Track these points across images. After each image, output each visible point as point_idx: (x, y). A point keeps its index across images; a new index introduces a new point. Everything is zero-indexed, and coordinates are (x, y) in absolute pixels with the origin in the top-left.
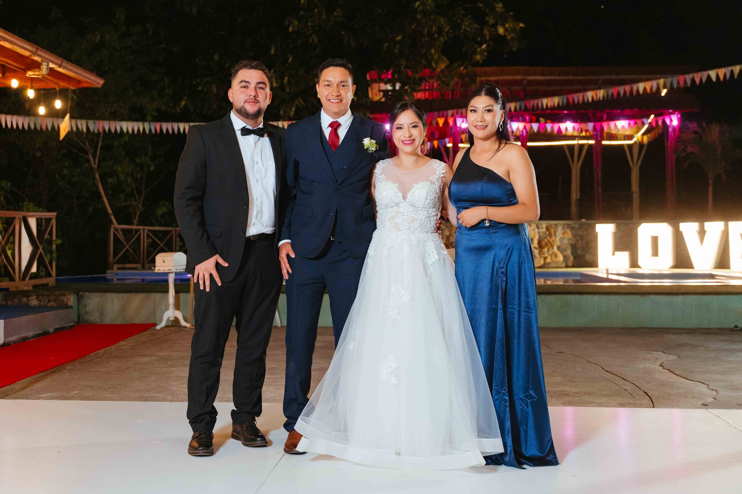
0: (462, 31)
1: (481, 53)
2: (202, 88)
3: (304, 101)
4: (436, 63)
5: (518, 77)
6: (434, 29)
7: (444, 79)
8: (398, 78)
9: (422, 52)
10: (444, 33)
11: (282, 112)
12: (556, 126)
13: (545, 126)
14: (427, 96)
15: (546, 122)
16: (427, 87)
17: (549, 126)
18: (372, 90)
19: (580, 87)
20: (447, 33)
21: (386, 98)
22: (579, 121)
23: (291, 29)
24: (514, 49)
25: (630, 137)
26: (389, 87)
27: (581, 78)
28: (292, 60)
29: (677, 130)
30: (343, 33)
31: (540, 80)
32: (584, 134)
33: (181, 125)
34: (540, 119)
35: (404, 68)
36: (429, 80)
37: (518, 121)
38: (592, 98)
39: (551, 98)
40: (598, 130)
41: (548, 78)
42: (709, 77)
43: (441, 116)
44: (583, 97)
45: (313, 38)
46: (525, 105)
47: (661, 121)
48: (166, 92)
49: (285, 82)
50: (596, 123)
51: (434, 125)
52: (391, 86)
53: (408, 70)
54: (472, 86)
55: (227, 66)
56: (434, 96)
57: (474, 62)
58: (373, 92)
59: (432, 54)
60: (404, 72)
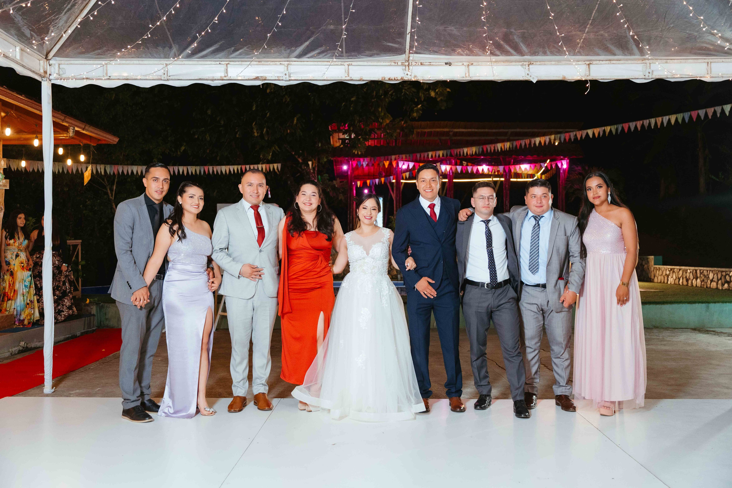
0: (403, 94)
1: (417, 111)
2: (198, 137)
3: (279, 147)
4: (382, 119)
5: (446, 130)
6: (381, 92)
7: (388, 131)
8: (353, 129)
9: (372, 110)
10: (389, 95)
11: (261, 156)
12: (475, 168)
13: (467, 168)
14: (376, 144)
15: (467, 165)
16: (376, 137)
17: (469, 169)
18: (333, 138)
19: (493, 138)
20: (392, 95)
21: (344, 145)
22: (493, 163)
23: (268, 91)
24: (443, 108)
25: (532, 176)
26: (346, 136)
27: (494, 131)
28: (270, 114)
29: (567, 171)
30: (309, 94)
31: (463, 132)
32: (496, 173)
33: (181, 169)
34: (463, 163)
35: (358, 122)
36: (378, 132)
37: (447, 164)
38: (501, 148)
39: (470, 148)
40: (507, 171)
41: (469, 130)
42: (587, 134)
43: (386, 159)
44: (494, 147)
45: (286, 98)
46: (451, 153)
47: (554, 165)
48: (169, 139)
49: (264, 133)
50: (505, 166)
51: (382, 167)
52: (347, 136)
53: (361, 123)
54: (411, 137)
55: (218, 119)
56: (382, 144)
57: (412, 118)
58: (334, 140)
59: (379, 111)
60: (358, 125)
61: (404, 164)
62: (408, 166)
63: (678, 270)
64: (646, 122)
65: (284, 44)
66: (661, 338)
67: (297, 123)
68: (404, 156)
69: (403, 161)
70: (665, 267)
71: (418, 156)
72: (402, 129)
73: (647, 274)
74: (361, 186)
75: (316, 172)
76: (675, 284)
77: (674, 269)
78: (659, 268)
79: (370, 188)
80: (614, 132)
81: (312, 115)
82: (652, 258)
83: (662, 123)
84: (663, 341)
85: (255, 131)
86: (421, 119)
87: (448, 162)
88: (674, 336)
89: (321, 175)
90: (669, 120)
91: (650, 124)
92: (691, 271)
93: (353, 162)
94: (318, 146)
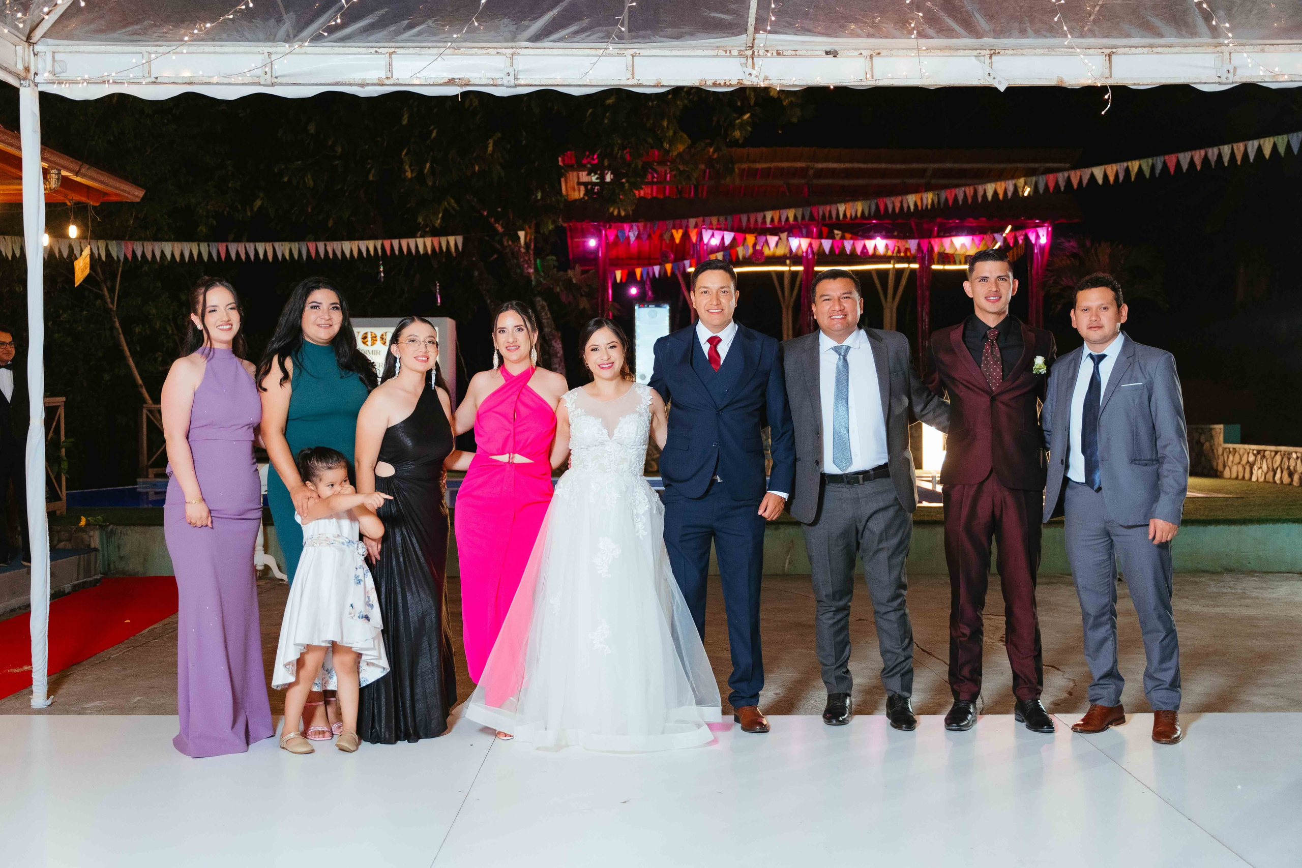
1: (742, 126)
2: (289, 180)
3: (456, 202)
4: (671, 143)
5: (801, 165)
7: (681, 168)
8: (610, 165)
9: (648, 125)
10: (683, 94)
11: (420, 220)
12: (860, 244)
13: (843, 243)
14: (654, 194)
15: (843, 238)
16: (655, 180)
17: (848, 245)
18: (566, 182)
19: (897, 181)
21: (590, 196)
22: (894, 236)
24: (795, 120)
26: (594, 179)
27: (899, 166)
28: (437, 133)
29: (1046, 249)
31: (835, 169)
32: (902, 254)
33: (261, 247)
34: (834, 234)
35: (619, 149)
36: (660, 169)
37: (799, 235)
38: (916, 206)
39: (851, 204)
40: (925, 250)
41: (848, 165)
42: (1092, 176)
43: (677, 225)
44: (901, 202)
46: (811, 212)
47: (1022, 237)
48: (230, 185)
49: (425, 171)
50: (922, 240)
51: (668, 241)
52: (597, 178)
53: (625, 152)
54: (728, 179)
55: (330, 142)
56: (667, 194)
57: (730, 141)
58: (569, 185)
59: (663, 127)
60: (619, 155)
61: (713, 236)
62: (723, 239)
64: (1213, 153)
65: (505, 15)
66: (1239, 591)
67: (494, 151)
68: (714, 220)
69: (712, 229)
70: (1246, 446)
71: (744, 218)
72: (710, 163)
73: (1210, 462)
74: (624, 281)
75: (532, 252)
76: (1265, 481)
77: (1265, 451)
78: (1234, 449)
79: (641, 284)
80: (1147, 173)
81: (524, 134)
82: (1219, 428)
83: (1246, 154)
84: (1244, 598)
85: (407, 167)
86: (748, 142)
87: (804, 231)
88: (1265, 589)
89: (543, 259)
90: (1260, 149)
91: (1220, 156)
92: (1299, 455)
93: (609, 232)
94: (537, 197)
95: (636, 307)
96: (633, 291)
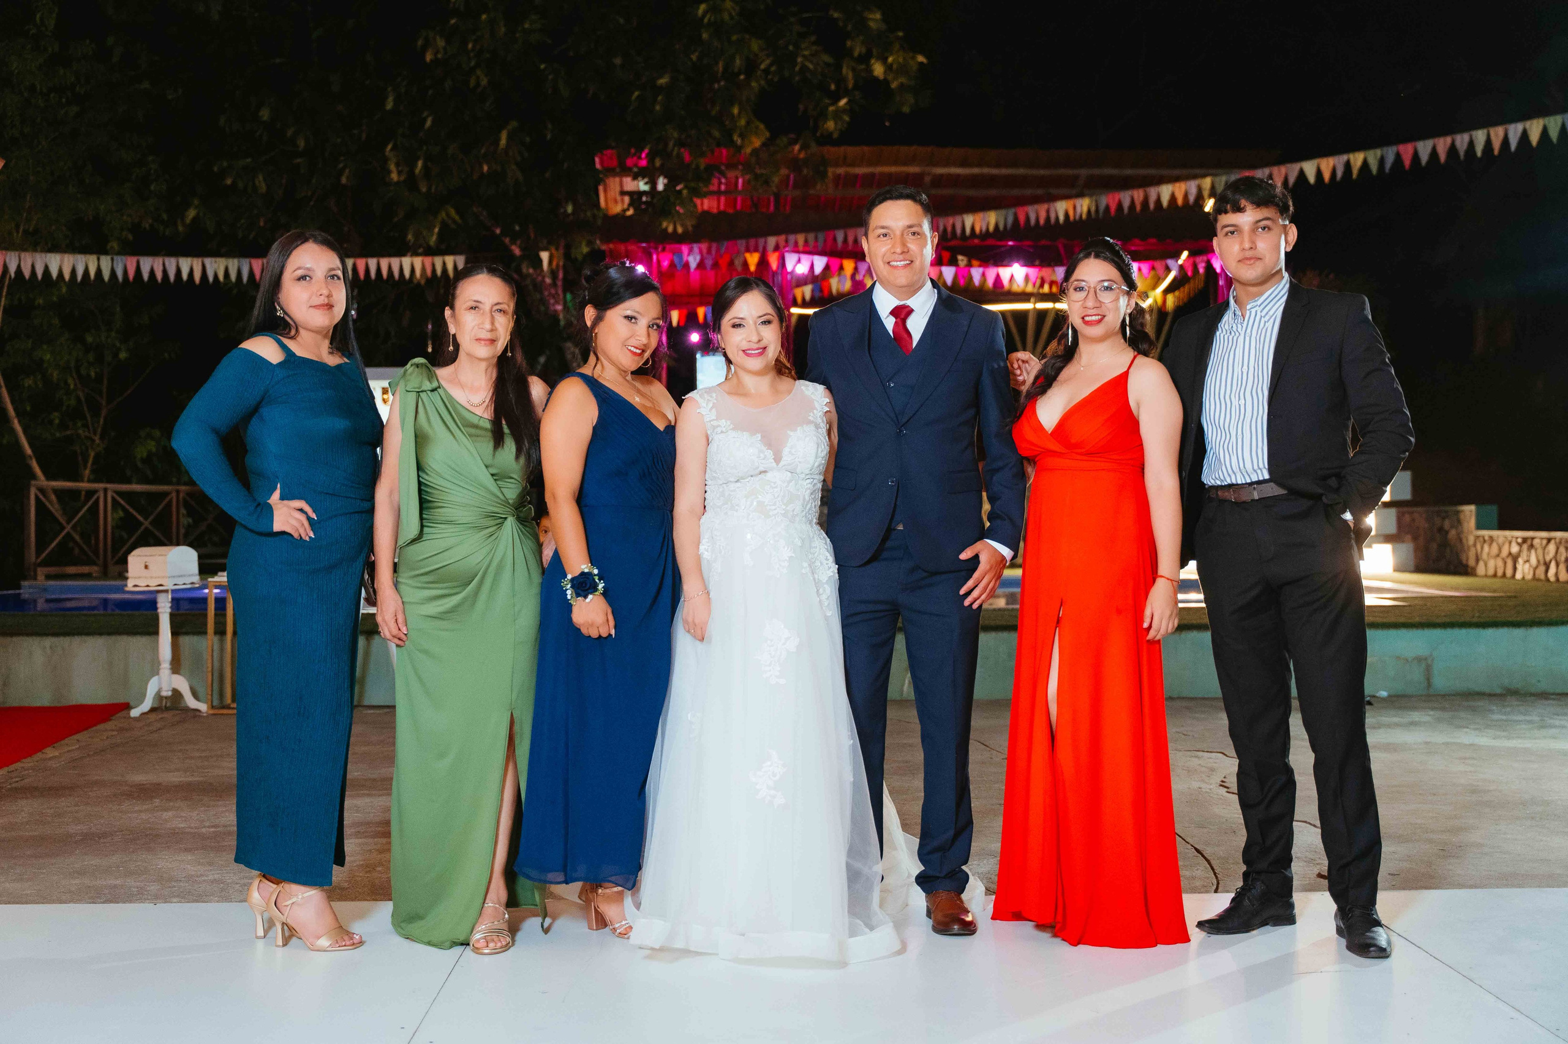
0: (797, 68)
1: (837, 115)
2: (233, 182)
3: (458, 212)
4: (742, 136)
5: (913, 169)
6: (738, 62)
7: (758, 171)
8: (662, 165)
9: (714, 113)
10: (759, 73)
11: (410, 237)
12: (991, 273)
13: (969, 271)
14: (722, 207)
15: (970, 265)
16: (723, 187)
17: (976, 273)
18: (605, 191)
19: (1040, 192)
20: (766, 71)
21: (635, 209)
22: (1037, 263)
23: (429, 57)
24: (906, 109)
26: (643, 186)
27: (1042, 172)
28: (433, 121)
30: (542, 66)
31: (959, 176)
32: (1046, 289)
33: (185, 264)
34: (956, 258)
35: (674, 146)
36: (729, 173)
38: (1067, 215)
39: (981, 214)
41: (976, 171)
42: (1302, 174)
43: (752, 249)
44: (1048, 211)
45: (478, 78)
47: (1203, 265)
48: (152, 188)
49: (417, 171)
51: (739, 268)
52: (646, 183)
53: (683, 149)
54: (818, 187)
55: (290, 133)
56: (739, 207)
57: (822, 134)
58: (609, 196)
59: (733, 115)
60: (675, 153)
61: (799, 261)
62: (812, 267)
63: (1545, 542)
64: (1462, 141)
66: (1534, 718)
67: (508, 145)
68: (801, 238)
69: (798, 250)
70: (1507, 533)
71: (840, 236)
72: (795, 165)
73: (1456, 554)
74: (682, 324)
75: (559, 283)
76: (1534, 578)
77: (1533, 539)
78: (1491, 537)
80: (1374, 168)
81: (550, 126)
82: (1470, 509)
83: (1506, 141)
85: (392, 167)
89: (573, 295)
90: (1525, 135)
91: (1471, 144)
93: (661, 256)
94: (566, 211)
95: (698, 356)
96: (695, 337)
